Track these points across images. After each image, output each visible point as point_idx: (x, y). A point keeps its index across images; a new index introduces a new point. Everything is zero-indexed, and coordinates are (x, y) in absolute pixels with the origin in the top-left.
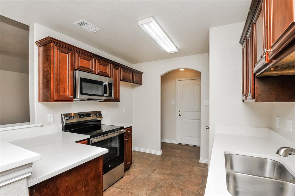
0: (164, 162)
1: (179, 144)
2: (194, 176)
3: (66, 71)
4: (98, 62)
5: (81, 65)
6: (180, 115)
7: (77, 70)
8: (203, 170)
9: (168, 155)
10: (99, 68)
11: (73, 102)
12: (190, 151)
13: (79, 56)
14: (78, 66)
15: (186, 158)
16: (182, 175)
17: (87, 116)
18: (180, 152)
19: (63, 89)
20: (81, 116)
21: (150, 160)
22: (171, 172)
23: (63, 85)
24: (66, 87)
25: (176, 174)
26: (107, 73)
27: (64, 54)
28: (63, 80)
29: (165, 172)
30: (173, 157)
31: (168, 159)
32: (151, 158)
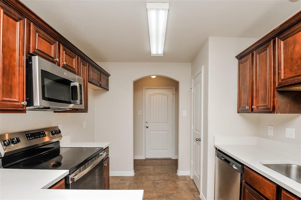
0: (143, 183)
1: (146, 160)
2: (182, 192)
3: (14, 54)
4: (64, 50)
5: (39, 49)
6: (147, 127)
7: (33, 55)
8: (186, 183)
9: (142, 174)
10: (63, 58)
11: (25, 112)
12: (162, 165)
13: (37, 31)
14: (34, 48)
15: (162, 174)
16: (171, 194)
17: (40, 137)
18: (152, 168)
19: (9, 88)
20: (29, 137)
21: (125, 185)
22: (159, 194)
23: (8, 80)
24: (13, 84)
25: (165, 195)
26: (73, 68)
27: (11, 20)
28: (9, 70)
29: (152, 195)
30: (149, 175)
31: (146, 179)
32: (125, 182)
